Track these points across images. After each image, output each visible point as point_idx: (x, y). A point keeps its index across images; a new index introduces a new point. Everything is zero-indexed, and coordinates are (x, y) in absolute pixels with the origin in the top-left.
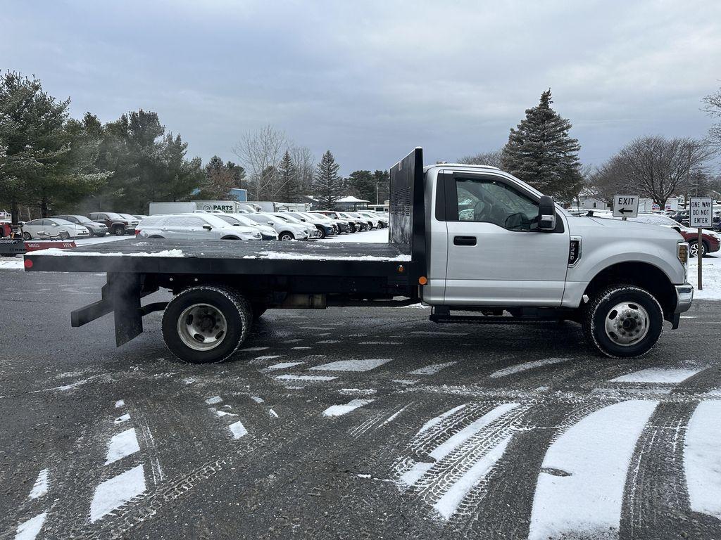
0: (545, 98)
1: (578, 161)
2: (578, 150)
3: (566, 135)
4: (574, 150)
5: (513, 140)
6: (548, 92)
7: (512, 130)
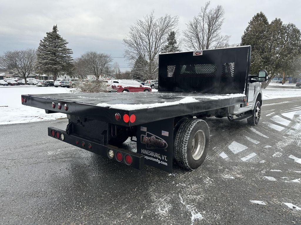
0: (55, 28)
1: (72, 58)
2: (72, 53)
3: (65, 47)
4: (71, 53)
5: (42, 46)
6: (56, 26)
7: (41, 41)
